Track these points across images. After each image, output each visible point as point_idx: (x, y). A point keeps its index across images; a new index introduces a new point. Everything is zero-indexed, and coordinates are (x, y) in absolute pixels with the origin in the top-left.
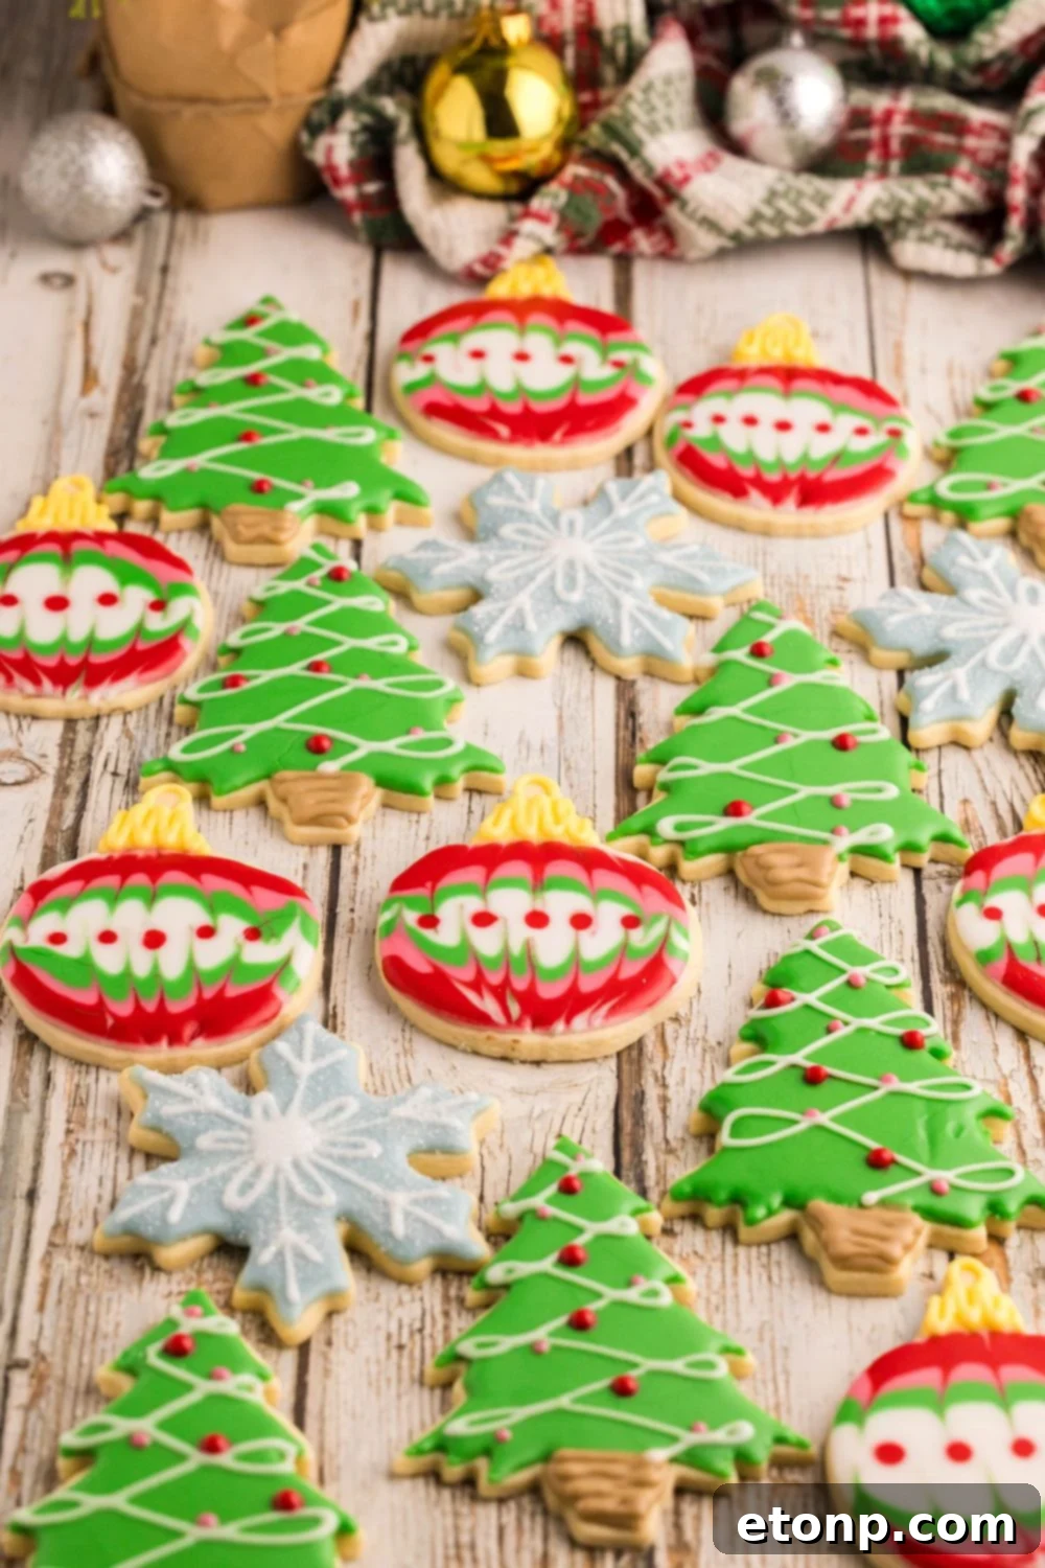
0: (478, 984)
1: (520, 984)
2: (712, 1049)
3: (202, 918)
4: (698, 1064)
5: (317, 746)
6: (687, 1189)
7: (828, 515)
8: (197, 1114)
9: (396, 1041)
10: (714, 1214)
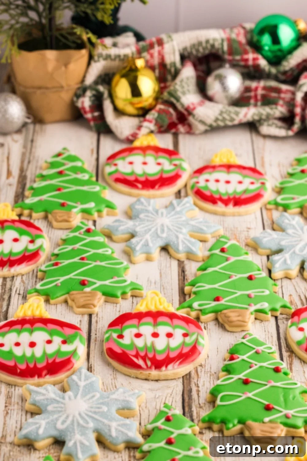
0: (137, 356)
1: (150, 355)
2: (213, 375)
3: (48, 337)
4: (208, 379)
5: (83, 283)
6: (207, 419)
7: (243, 209)
8: (47, 399)
9: (111, 375)
10: (216, 427)
